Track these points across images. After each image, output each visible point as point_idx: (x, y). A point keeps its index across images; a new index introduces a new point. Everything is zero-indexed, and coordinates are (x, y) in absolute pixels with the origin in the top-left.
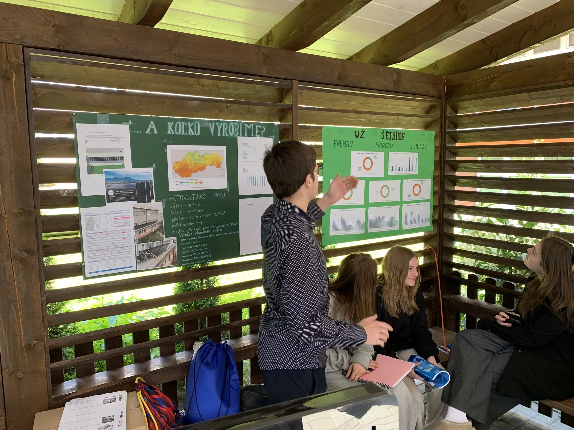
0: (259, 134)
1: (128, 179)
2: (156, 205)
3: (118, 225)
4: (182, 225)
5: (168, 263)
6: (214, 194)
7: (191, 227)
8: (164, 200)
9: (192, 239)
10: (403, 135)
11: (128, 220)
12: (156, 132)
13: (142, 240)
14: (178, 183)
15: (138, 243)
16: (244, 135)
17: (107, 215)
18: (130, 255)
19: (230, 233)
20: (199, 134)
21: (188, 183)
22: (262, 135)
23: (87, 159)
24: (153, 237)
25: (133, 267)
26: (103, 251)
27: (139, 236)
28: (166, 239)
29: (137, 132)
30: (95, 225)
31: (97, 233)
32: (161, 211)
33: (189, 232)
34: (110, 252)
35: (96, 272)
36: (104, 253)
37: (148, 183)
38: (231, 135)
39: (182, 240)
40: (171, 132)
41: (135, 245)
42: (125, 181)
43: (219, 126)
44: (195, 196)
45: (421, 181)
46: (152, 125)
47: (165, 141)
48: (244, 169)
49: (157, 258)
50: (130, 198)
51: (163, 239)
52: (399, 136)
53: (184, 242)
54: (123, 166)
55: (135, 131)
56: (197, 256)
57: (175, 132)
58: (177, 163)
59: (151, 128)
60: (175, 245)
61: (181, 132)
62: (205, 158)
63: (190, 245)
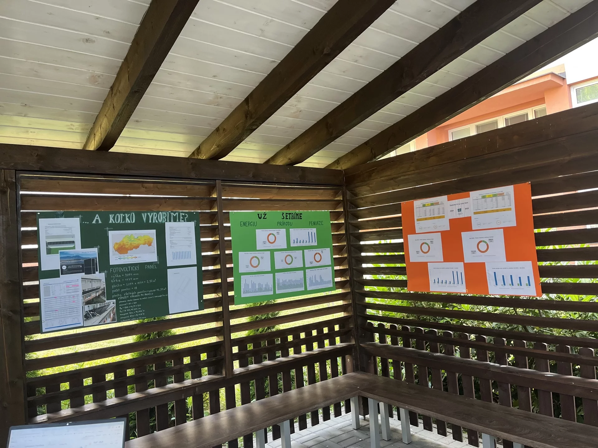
0: (183, 219)
1: (78, 257)
2: (100, 276)
3: (69, 291)
4: (120, 290)
5: (109, 320)
6: (146, 266)
7: (127, 292)
8: (106, 272)
9: (128, 301)
10: (301, 215)
11: (77, 288)
12: (100, 222)
13: (88, 303)
14: (118, 258)
15: (85, 305)
16: (171, 221)
17: (61, 284)
18: (79, 314)
19: (160, 296)
20: (134, 222)
21: (126, 258)
22: (185, 220)
23: (47, 243)
24: (97, 300)
25: (80, 323)
26: (57, 311)
27: (86, 299)
28: (107, 301)
29: (86, 222)
30: (51, 292)
31: (53, 298)
32: (104, 280)
33: (126, 296)
34: (63, 313)
35: (51, 328)
36: (57, 313)
37: (93, 260)
38: (160, 221)
39: (120, 302)
40: (112, 222)
41: (83, 307)
42: (75, 259)
43: (151, 215)
44: (130, 268)
45: (321, 251)
46: (97, 217)
47: (107, 229)
48: (171, 246)
49: (100, 316)
50: (78, 271)
51: (105, 301)
52: (297, 216)
53: (121, 303)
54: (74, 248)
55: (84, 222)
56: (132, 314)
57: (115, 221)
58: (117, 244)
59: (96, 220)
60: (114, 306)
61: (120, 221)
62: (139, 240)
63: (126, 306)
